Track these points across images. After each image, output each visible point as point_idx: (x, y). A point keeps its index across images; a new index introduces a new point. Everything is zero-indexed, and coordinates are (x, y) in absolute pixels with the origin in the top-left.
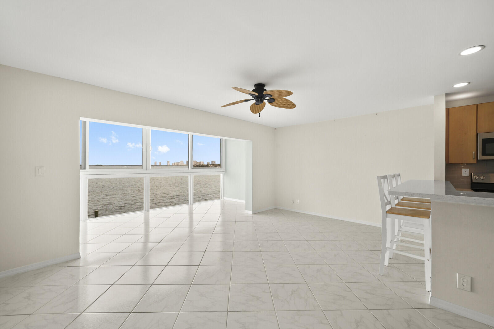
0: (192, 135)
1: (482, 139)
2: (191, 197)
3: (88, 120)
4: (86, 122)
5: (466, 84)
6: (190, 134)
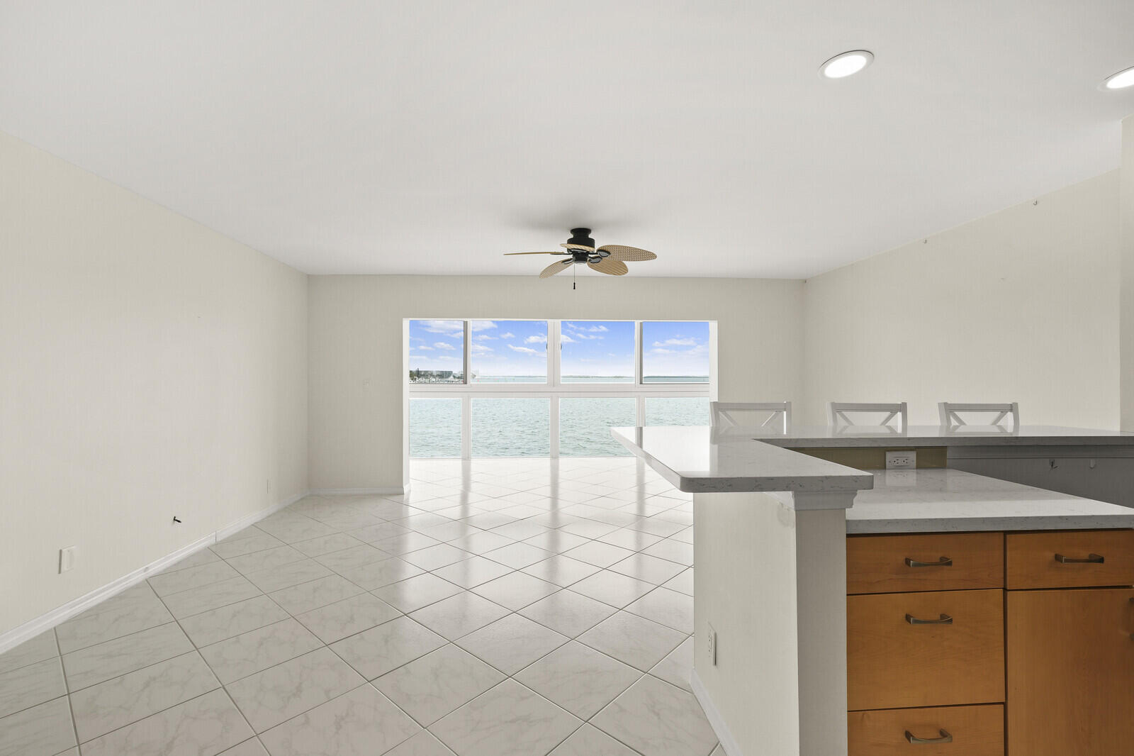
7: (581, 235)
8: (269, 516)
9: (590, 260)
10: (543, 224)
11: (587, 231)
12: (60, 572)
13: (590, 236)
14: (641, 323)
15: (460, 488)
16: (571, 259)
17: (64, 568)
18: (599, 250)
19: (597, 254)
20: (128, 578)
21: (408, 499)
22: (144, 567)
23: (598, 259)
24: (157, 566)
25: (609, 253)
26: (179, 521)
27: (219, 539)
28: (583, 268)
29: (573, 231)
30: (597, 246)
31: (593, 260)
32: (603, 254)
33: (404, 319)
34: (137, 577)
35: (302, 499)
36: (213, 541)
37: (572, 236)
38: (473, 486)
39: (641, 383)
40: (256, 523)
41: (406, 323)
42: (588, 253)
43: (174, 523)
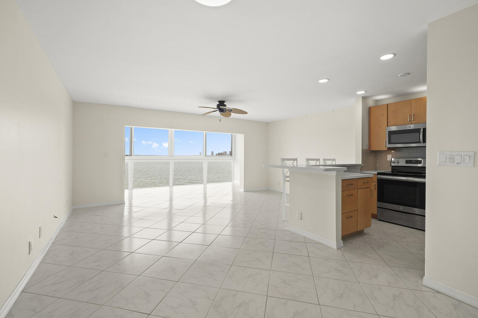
0: (206, 133)
1: (389, 131)
2: (205, 179)
3: (133, 127)
4: (132, 128)
5: (364, 92)
6: (204, 132)
7: (222, 103)
10: (210, 98)
11: (224, 102)
13: (225, 103)
16: (218, 110)
19: (227, 110)
25: (232, 110)
26: (56, 217)
29: (219, 102)
30: (227, 107)
32: (230, 110)
37: (218, 103)
42: (224, 109)
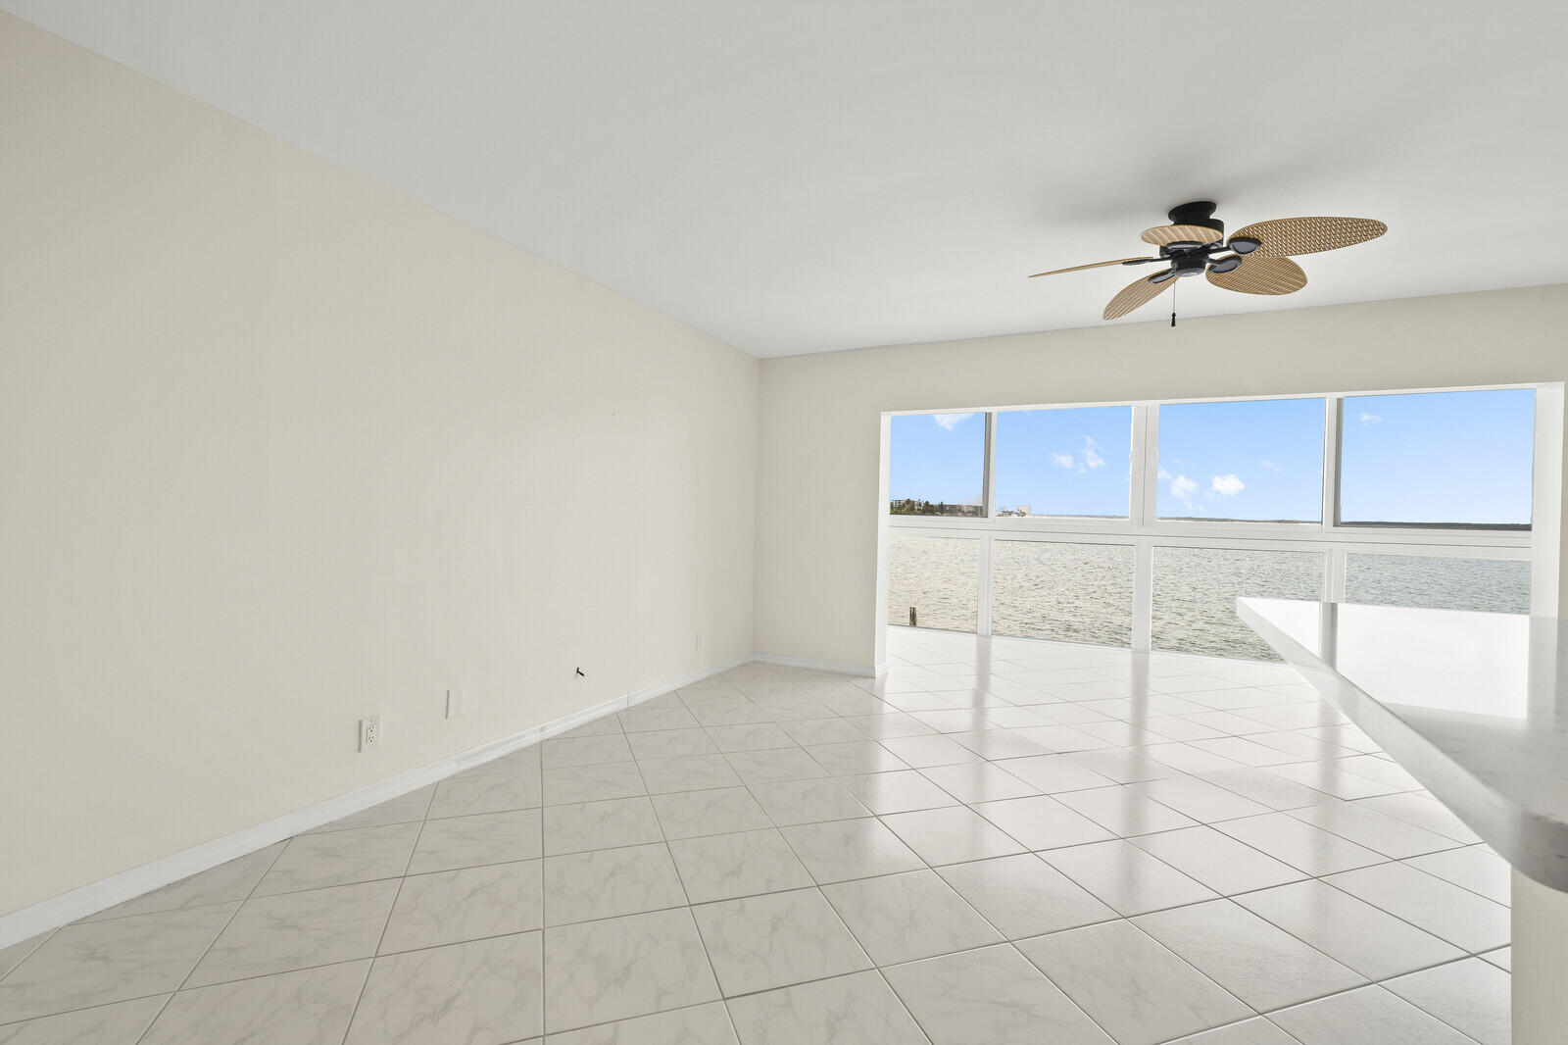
8: (697, 683)
9: (1211, 268)
11: (1206, 207)
12: (447, 717)
14: (1339, 401)
15: (971, 682)
16: (1169, 271)
17: (451, 712)
18: (1232, 240)
19: (1227, 248)
20: (521, 737)
21: (882, 687)
22: (540, 726)
23: (1232, 263)
24: (555, 728)
25: (1257, 242)
26: (583, 675)
27: (631, 705)
28: (1194, 289)
30: (1228, 233)
31: (1219, 267)
32: (1243, 246)
33: (882, 413)
34: (532, 737)
35: (743, 666)
36: (624, 706)
38: (994, 682)
39: (1337, 523)
40: (679, 689)
41: (886, 420)
42: (1206, 250)
43: (576, 676)
